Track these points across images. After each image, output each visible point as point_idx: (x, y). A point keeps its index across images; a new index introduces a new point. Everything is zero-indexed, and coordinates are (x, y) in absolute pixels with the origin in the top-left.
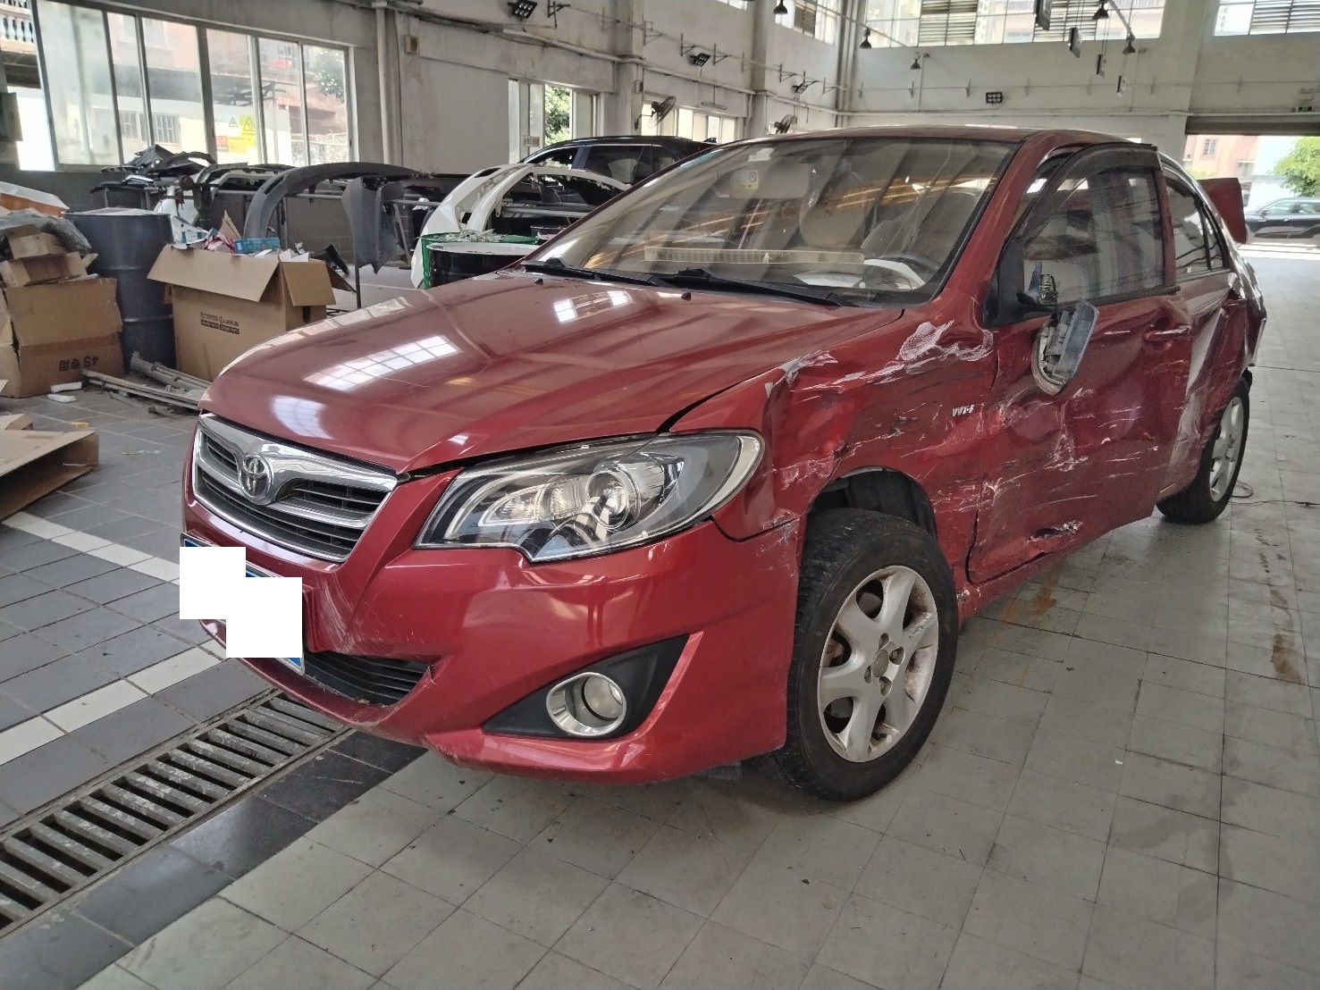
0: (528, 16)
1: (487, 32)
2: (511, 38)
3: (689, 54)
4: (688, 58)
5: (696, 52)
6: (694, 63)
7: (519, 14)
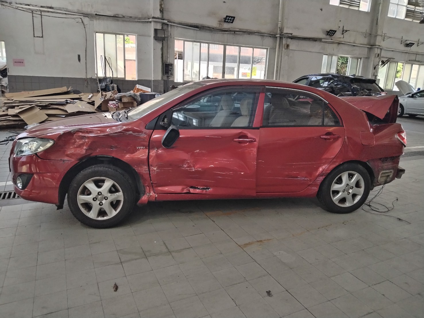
0: (333, 35)
1: (316, 41)
2: (326, 42)
3: (405, 43)
4: (404, 45)
5: (408, 42)
6: (407, 46)
7: (330, 35)
